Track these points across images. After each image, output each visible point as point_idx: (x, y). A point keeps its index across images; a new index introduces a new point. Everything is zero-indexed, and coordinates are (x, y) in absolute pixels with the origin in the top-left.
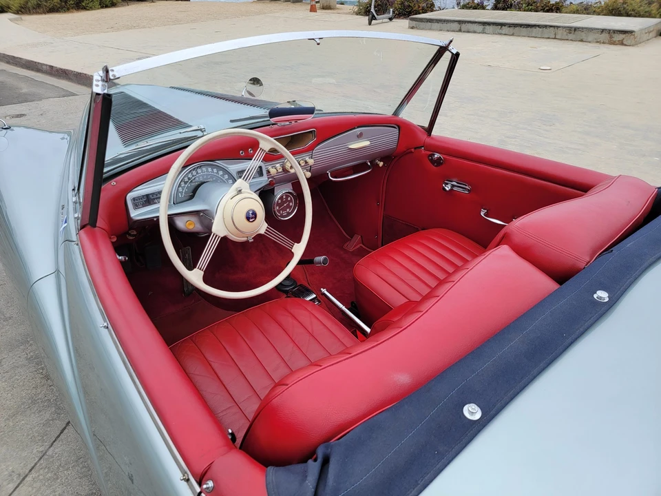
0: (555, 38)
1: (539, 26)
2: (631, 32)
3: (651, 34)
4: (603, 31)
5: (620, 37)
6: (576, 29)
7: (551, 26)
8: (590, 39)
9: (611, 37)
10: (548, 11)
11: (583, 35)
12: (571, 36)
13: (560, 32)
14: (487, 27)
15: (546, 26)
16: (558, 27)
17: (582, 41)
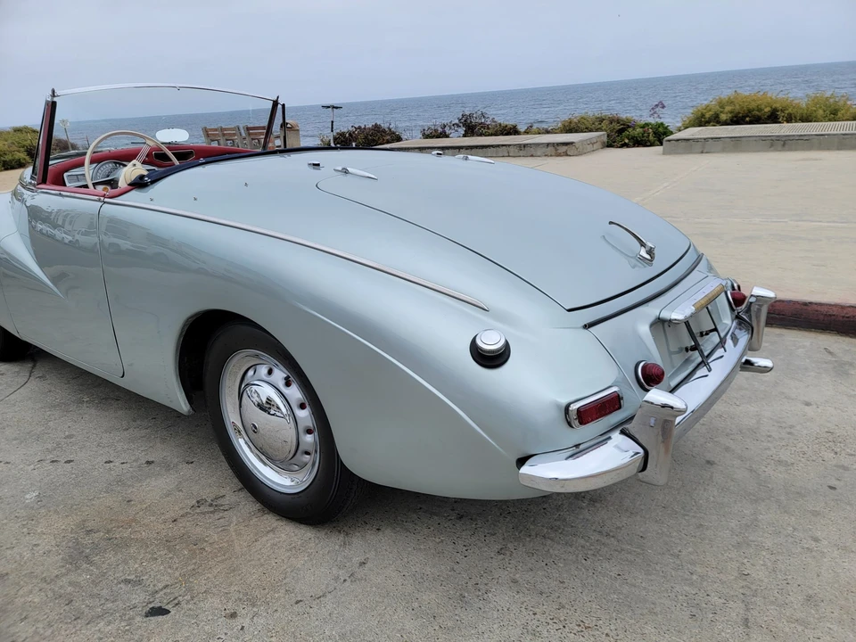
0: (509, 156)
1: (492, 146)
2: (572, 143)
3: (595, 146)
4: (548, 145)
5: (564, 149)
6: (525, 146)
7: (503, 145)
8: (539, 154)
9: (556, 150)
10: (507, 134)
11: (532, 150)
12: (521, 153)
13: (511, 149)
14: (447, 151)
15: (498, 146)
16: (509, 145)
17: (532, 156)
